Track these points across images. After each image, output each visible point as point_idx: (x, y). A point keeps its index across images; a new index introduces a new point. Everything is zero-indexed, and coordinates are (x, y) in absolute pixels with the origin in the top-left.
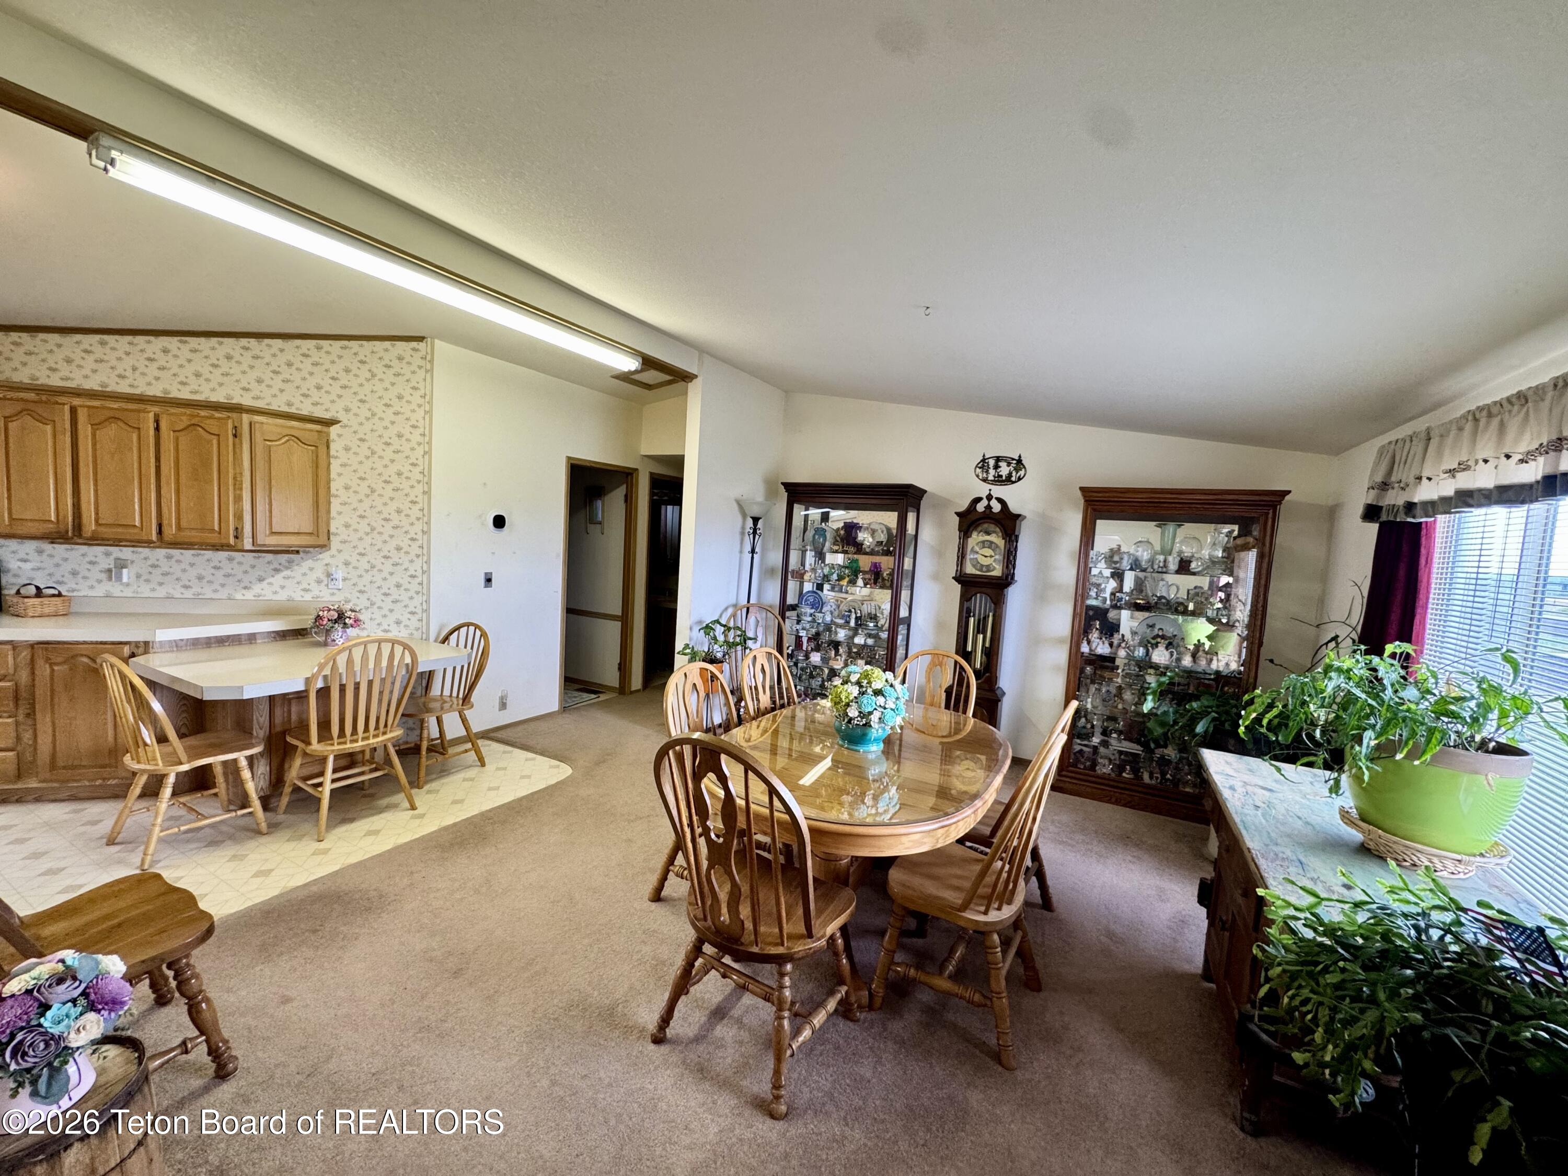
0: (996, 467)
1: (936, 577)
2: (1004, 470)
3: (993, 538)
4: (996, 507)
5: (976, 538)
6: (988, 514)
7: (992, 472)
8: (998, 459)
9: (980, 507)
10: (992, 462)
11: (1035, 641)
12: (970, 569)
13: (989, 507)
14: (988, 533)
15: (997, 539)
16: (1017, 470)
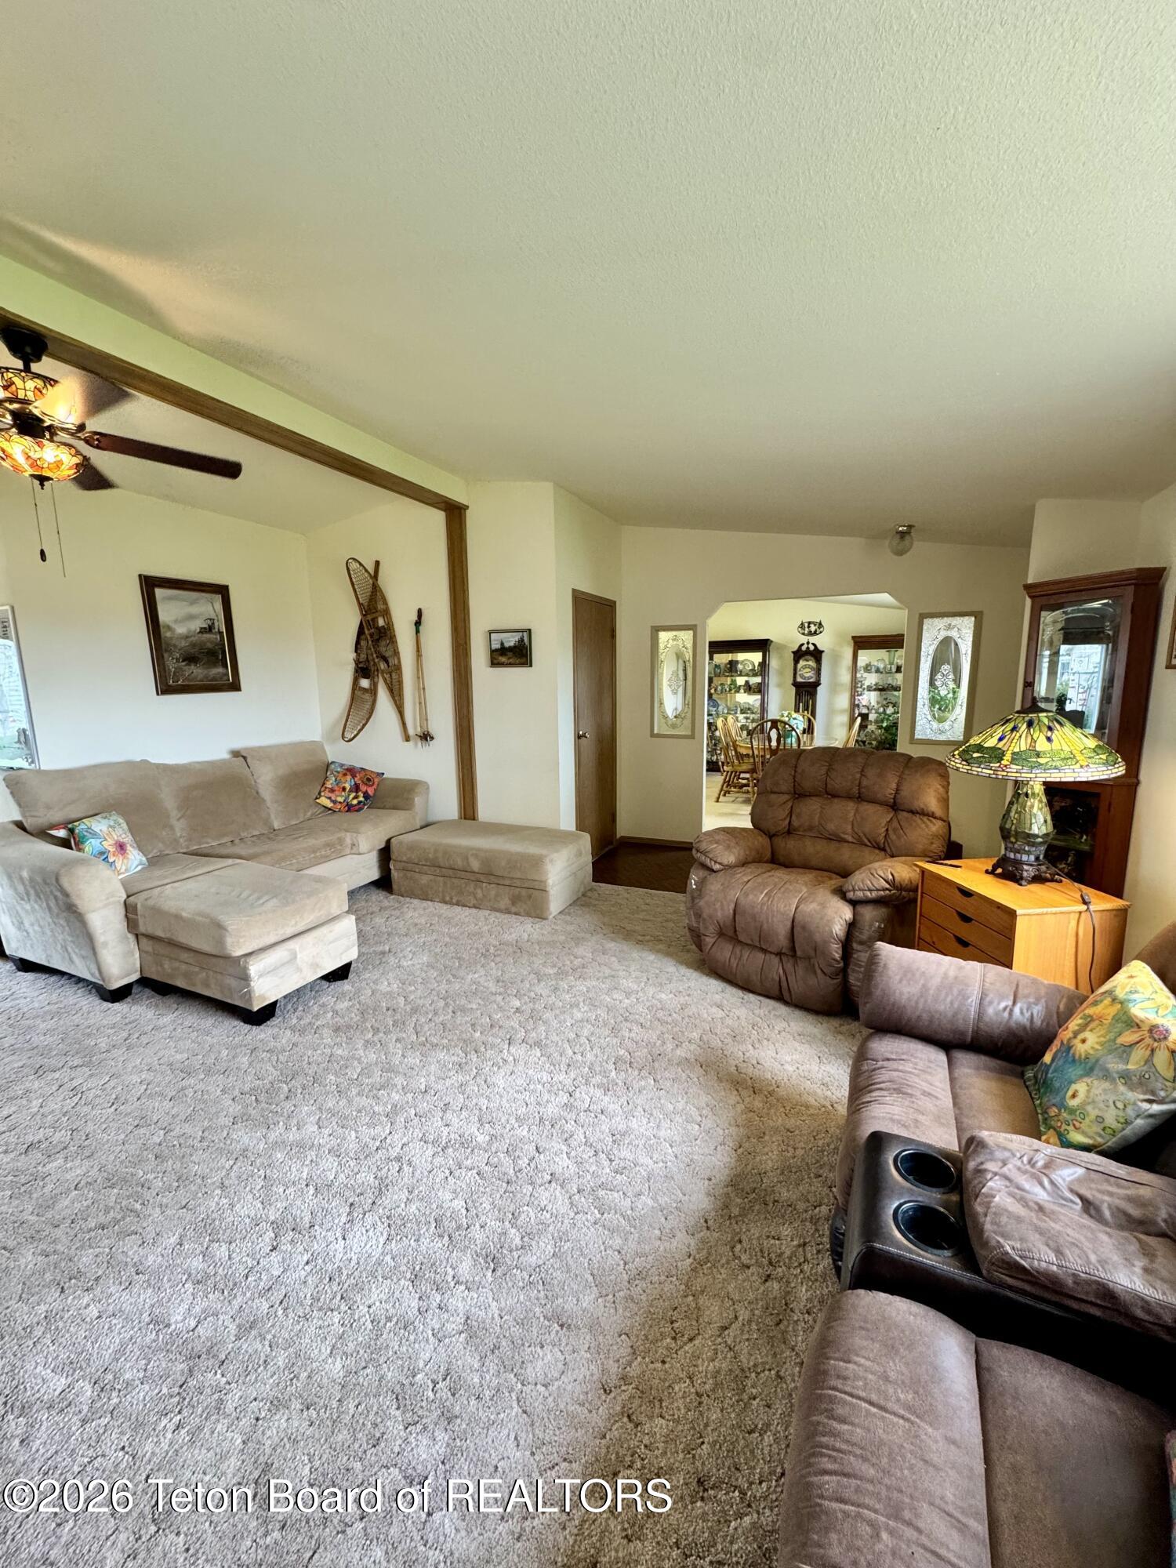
0: (809, 627)
1: (779, 685)
2: (813, 628)
3: (810, 663)
4: (812, 648)
5: (802, 663)
6: (808, 652)
7: (807, 629)
8: (809, 623)
9: (804, 648)
10: (806, 625)
11: (832, 712)
12: (799, 679)
13: (808, 648)
14: (807, 661)
15: (812, 663)
16: (819, 628)
